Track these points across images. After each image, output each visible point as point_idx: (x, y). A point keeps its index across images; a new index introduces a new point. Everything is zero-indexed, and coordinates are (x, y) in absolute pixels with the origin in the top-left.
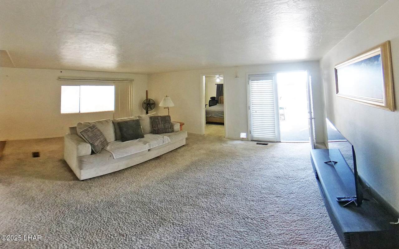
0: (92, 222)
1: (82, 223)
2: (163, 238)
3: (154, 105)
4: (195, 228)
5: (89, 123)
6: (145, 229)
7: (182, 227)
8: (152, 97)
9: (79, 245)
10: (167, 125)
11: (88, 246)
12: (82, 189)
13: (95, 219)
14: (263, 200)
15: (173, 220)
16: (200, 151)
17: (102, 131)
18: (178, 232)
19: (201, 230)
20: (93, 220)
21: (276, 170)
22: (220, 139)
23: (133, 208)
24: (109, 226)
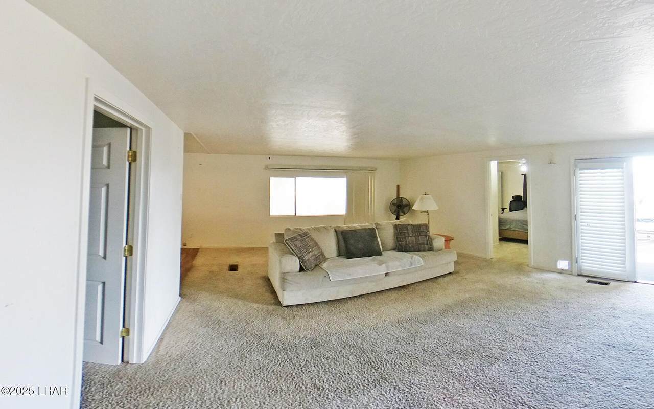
0: (284, 363)
1: (272, 361)
2: (371, 405)
3: (408, 208)
4: (425, 400)
5: (300, 229)
6: (352, 387)
7: (407, 396)
8: (405, 194)
9: (259, 389)
10: (421, 239)
11: (270, 393)
12: (283, 318)
13: (290, 360)
14: (564, 381)
15: (398, 381)
16: (476, 284)
17: (317, 241)
18: (397, 400)
19: (434, 406)
20: (286, 360)
21: (611, 332)
22: (520, 268)
23: (345, 354)
24: (304, 373)
